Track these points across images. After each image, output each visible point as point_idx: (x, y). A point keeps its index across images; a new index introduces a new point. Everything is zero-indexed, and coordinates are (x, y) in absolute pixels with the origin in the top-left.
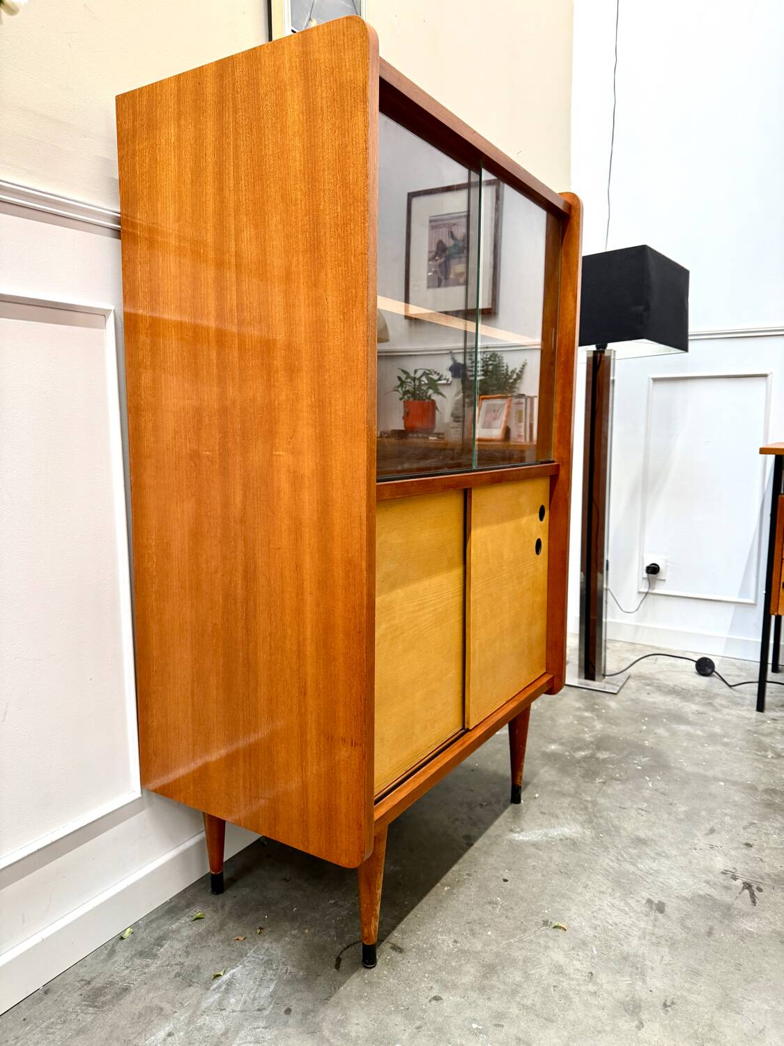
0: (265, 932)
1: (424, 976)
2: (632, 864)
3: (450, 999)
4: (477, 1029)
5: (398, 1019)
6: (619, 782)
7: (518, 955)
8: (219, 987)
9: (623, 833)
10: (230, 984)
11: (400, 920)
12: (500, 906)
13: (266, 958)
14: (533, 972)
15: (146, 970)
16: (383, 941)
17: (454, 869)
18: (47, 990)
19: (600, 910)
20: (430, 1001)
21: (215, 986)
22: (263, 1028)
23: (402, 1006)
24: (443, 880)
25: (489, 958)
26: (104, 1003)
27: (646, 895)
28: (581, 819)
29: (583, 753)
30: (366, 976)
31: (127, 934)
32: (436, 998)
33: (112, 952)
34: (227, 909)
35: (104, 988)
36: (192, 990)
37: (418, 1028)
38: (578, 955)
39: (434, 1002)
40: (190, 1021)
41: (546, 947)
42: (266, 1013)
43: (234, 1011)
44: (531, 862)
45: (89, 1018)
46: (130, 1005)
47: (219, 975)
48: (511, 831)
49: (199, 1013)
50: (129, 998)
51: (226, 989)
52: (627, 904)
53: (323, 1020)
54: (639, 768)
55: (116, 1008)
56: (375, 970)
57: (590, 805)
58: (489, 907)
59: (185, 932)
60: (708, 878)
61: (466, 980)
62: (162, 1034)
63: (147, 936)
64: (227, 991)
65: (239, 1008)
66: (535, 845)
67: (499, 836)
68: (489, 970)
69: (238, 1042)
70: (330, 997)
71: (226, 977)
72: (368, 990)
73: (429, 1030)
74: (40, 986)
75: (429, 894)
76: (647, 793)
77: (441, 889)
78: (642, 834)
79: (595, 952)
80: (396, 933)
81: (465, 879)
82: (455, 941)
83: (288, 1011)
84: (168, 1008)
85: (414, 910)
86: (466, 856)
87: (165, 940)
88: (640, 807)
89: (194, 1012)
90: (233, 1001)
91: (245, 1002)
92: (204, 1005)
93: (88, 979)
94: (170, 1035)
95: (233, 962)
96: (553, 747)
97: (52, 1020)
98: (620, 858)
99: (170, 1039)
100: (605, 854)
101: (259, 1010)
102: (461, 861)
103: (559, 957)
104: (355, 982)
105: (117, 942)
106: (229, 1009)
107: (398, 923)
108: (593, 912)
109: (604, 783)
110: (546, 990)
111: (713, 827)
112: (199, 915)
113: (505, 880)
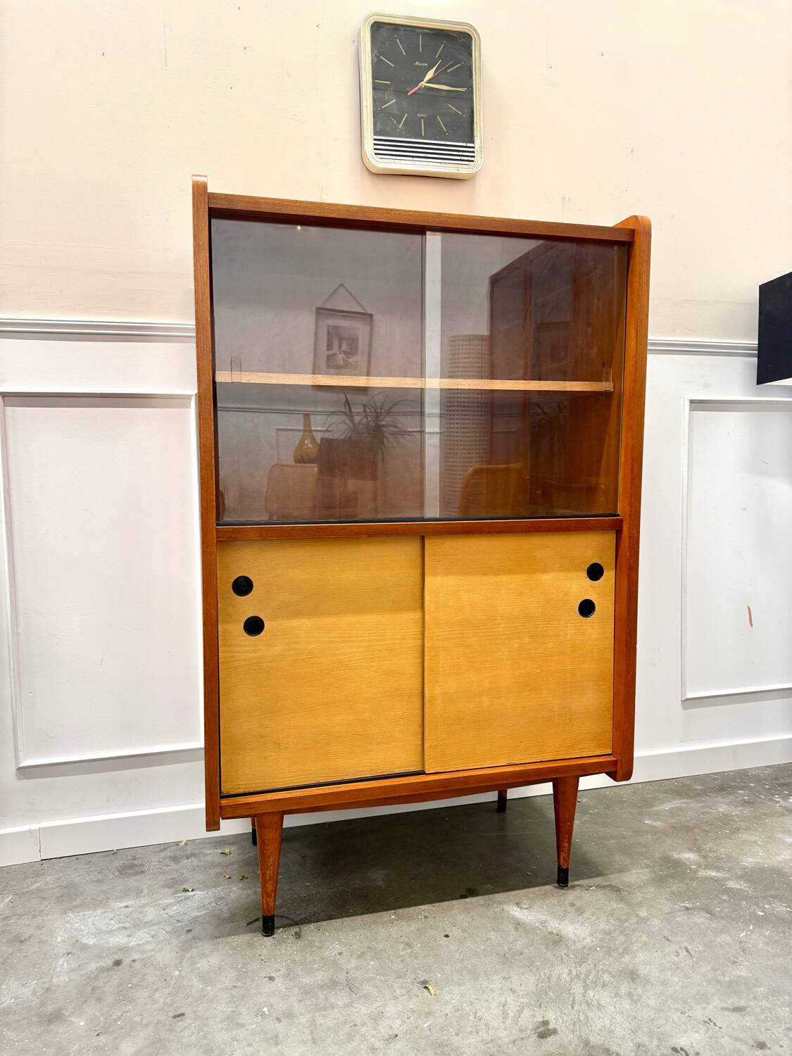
0: (245, 880)
1: (286, 961)
2: (586, 988)
3: (279, 984)
4: (264, 1012)
5: (233, 974)
6: (708, 915)
7: (367, 988)
8: (180, 897)
9: (626, 959)
10: (187, 898)
11: (331, 918)
12: (411, 950)
13: (223, 895)
14: (357, 1006)
15: (164, 868)
16: (298, 925)
17: (422, 907)
18: (114, 853)
19: (487, 1001)
20: (265, 977)
21: (179, 895)
22: (166, 932)
23: (247, 969)
24: (400, 911)
25: (342, 977)
26: (126, 873)
27: (550, 1016)
28: (603, 926)
29: (713, 874)
30: (256, 939)
31: (182, 844)
32: (271, 979)
33: (162, 850)
34: (246, 856)
35: (137, 866)
36: (168, 890)
37: (235, 987)
38: (408, 1018)
39: (266, 979)
40: (143, 906)
41: (396, 998)
42: (179, 924)
43: (167, 914)
44: (492, 935)
45: (112, 876)
46: (133, 882)
47: (188, 891)
48: (517, 904)
49: (153, 904)
50: (139, 877)
51: (182, 900)
52: (520, 1012)
53: (196, 947)
54: (762, 914)
55: (126, 879)
56: (266, 939)
57: (634, 920)
58: (401, 946)
59: (209, 858)
60: (647, 1043)
61: (307, 980)
62: (125, 904)
63: (189, 849)
64: (179, 902)
65: (171, 914)
66: (518, 925)
67: (500, 903)
68: (333, 985)
69: (146, 930)
70: (220, 937)
71: (191, 894)
72: (244, 947)
73: (237, 992)
74: (115, 849)
75: (376, 914)
76: (724, 938)
77: (390, 915)
78: (643, 971)
79: (426, 1025)
80: (312, 926)
81: (418, 918)
82: (340, 954)
83: (189, 931)
84: (146, 891)
85: (347, 919)
86: (446, 904)
87: (194, 856)
88: (689, 948)
89: (152, 903)
90: (175, 908)
91: (179, 912)
92: (161, 902)
93: (137, 857)
94: (126, 907)
95: (206, 886)
96: (689, 856)
97: (98, 869)
98: (582, 976)
99: (124, 909)
100: (574, 965)
101: (178, 921)
102: (435, 905)
103: (391, 1010)
104: (244, 938)
105: (173, 845)
106: (166, 912)
107: (324, 920)
108: (476, 999)
109: (687, 909)
110: (345, 1022)
111: (749, 1006)
112: (227, 851)
113: (447, 936)
